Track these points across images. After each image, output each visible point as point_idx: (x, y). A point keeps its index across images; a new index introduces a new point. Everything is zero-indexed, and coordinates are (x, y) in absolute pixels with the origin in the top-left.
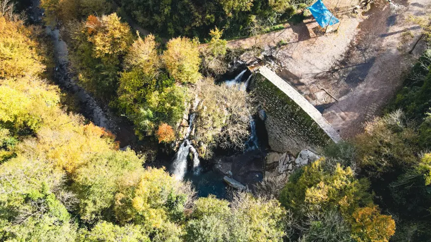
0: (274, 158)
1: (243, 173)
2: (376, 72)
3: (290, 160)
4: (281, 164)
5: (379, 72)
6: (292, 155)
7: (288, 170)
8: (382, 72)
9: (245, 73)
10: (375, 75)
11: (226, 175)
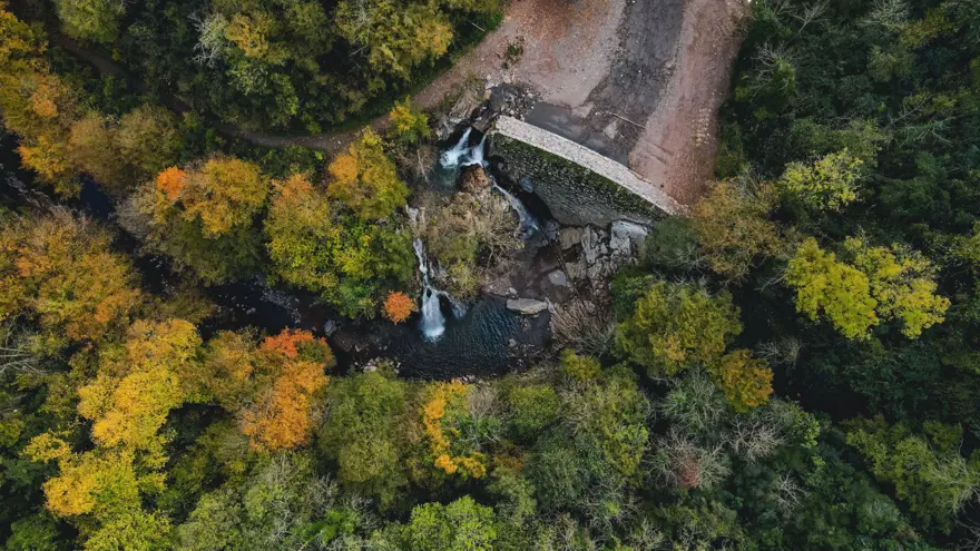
0: (571, 239)
1: (532, 282)
2: (690, 42)
3: (599, 236)
4: (586, 248)
5: (695, 39)
6: (600, 228)
7: (601, 255)
8: (700, 35)
9: (470, 135)
10: (691, 48)
11: (508, 297)
